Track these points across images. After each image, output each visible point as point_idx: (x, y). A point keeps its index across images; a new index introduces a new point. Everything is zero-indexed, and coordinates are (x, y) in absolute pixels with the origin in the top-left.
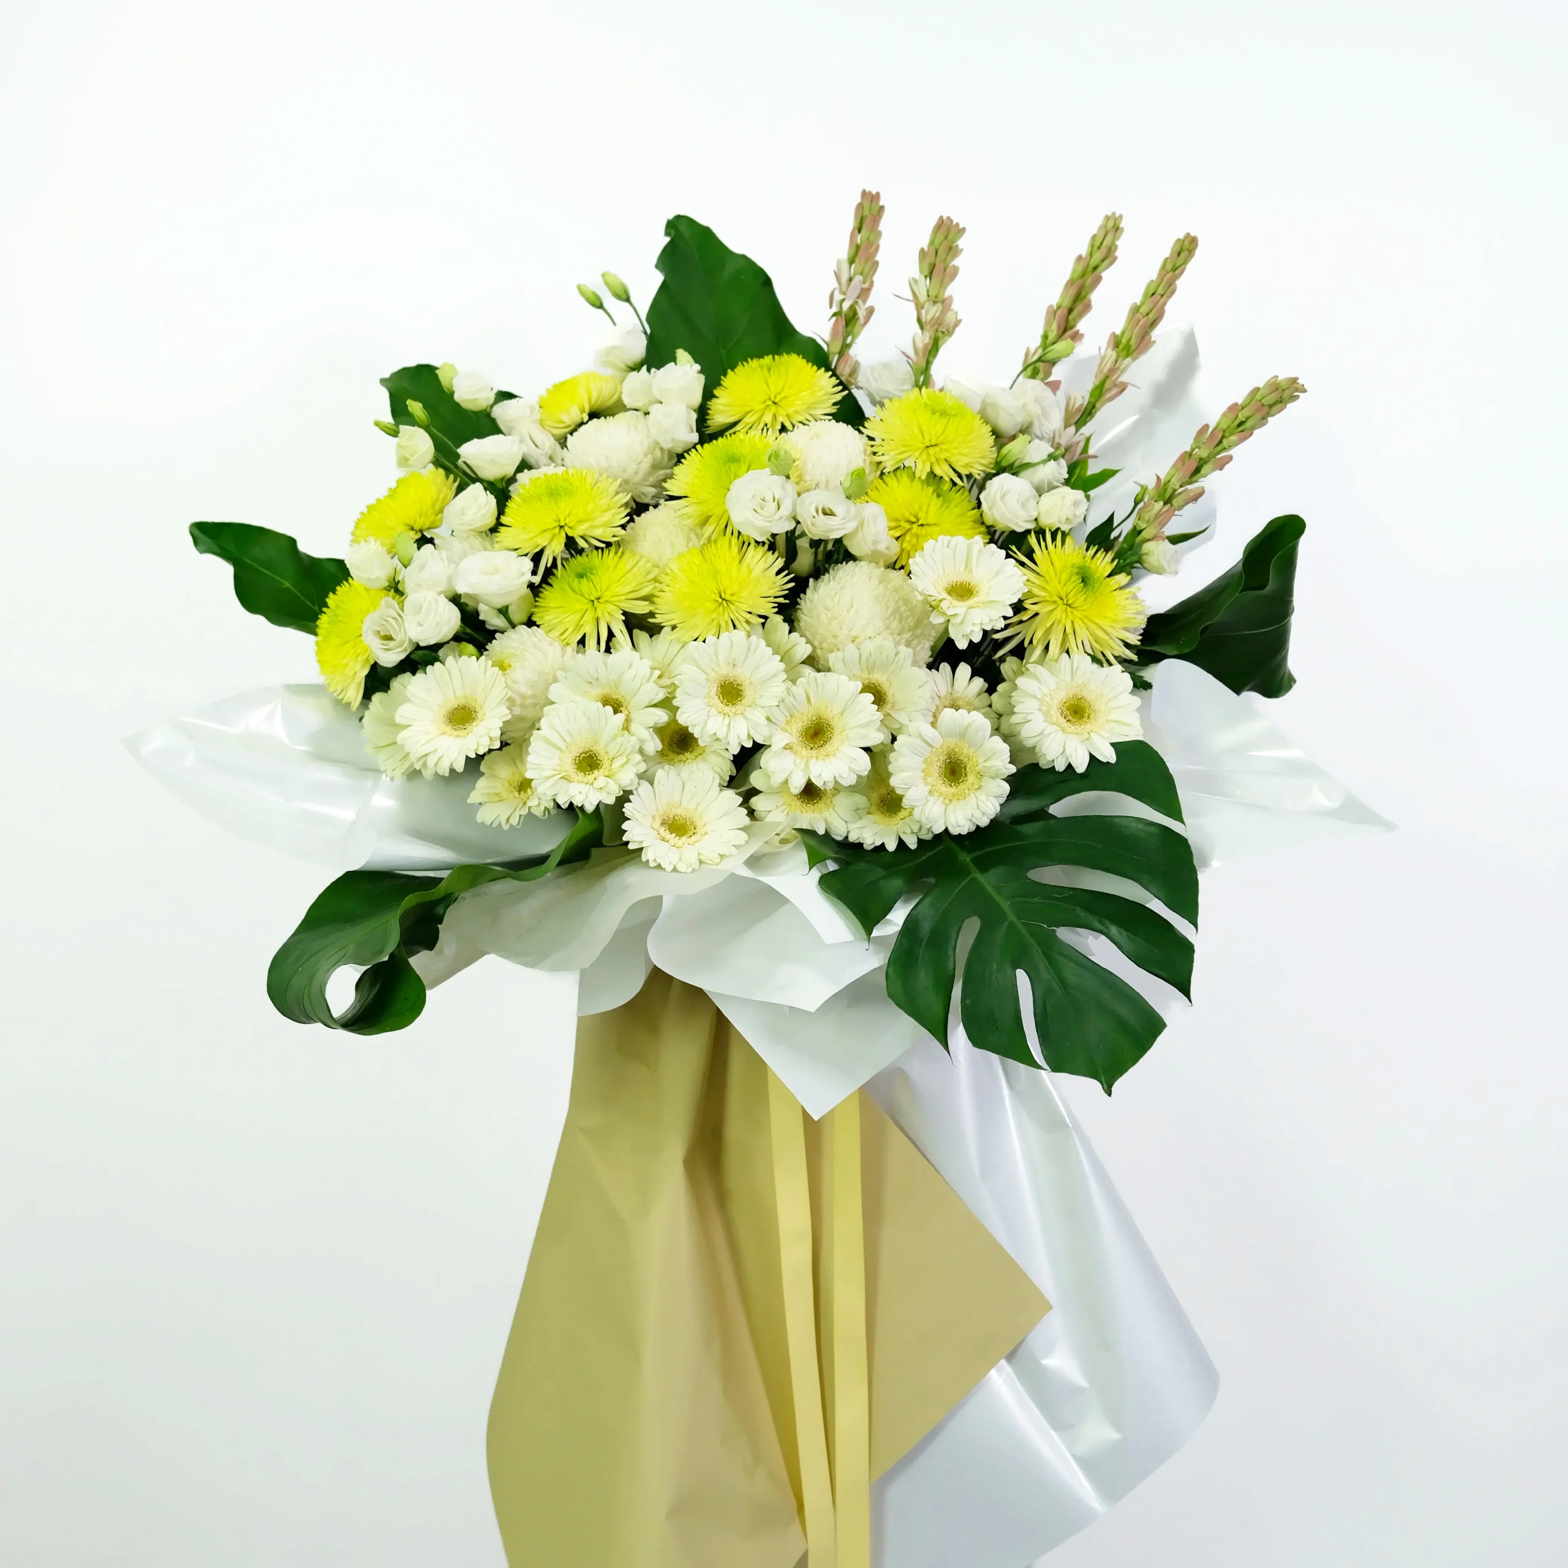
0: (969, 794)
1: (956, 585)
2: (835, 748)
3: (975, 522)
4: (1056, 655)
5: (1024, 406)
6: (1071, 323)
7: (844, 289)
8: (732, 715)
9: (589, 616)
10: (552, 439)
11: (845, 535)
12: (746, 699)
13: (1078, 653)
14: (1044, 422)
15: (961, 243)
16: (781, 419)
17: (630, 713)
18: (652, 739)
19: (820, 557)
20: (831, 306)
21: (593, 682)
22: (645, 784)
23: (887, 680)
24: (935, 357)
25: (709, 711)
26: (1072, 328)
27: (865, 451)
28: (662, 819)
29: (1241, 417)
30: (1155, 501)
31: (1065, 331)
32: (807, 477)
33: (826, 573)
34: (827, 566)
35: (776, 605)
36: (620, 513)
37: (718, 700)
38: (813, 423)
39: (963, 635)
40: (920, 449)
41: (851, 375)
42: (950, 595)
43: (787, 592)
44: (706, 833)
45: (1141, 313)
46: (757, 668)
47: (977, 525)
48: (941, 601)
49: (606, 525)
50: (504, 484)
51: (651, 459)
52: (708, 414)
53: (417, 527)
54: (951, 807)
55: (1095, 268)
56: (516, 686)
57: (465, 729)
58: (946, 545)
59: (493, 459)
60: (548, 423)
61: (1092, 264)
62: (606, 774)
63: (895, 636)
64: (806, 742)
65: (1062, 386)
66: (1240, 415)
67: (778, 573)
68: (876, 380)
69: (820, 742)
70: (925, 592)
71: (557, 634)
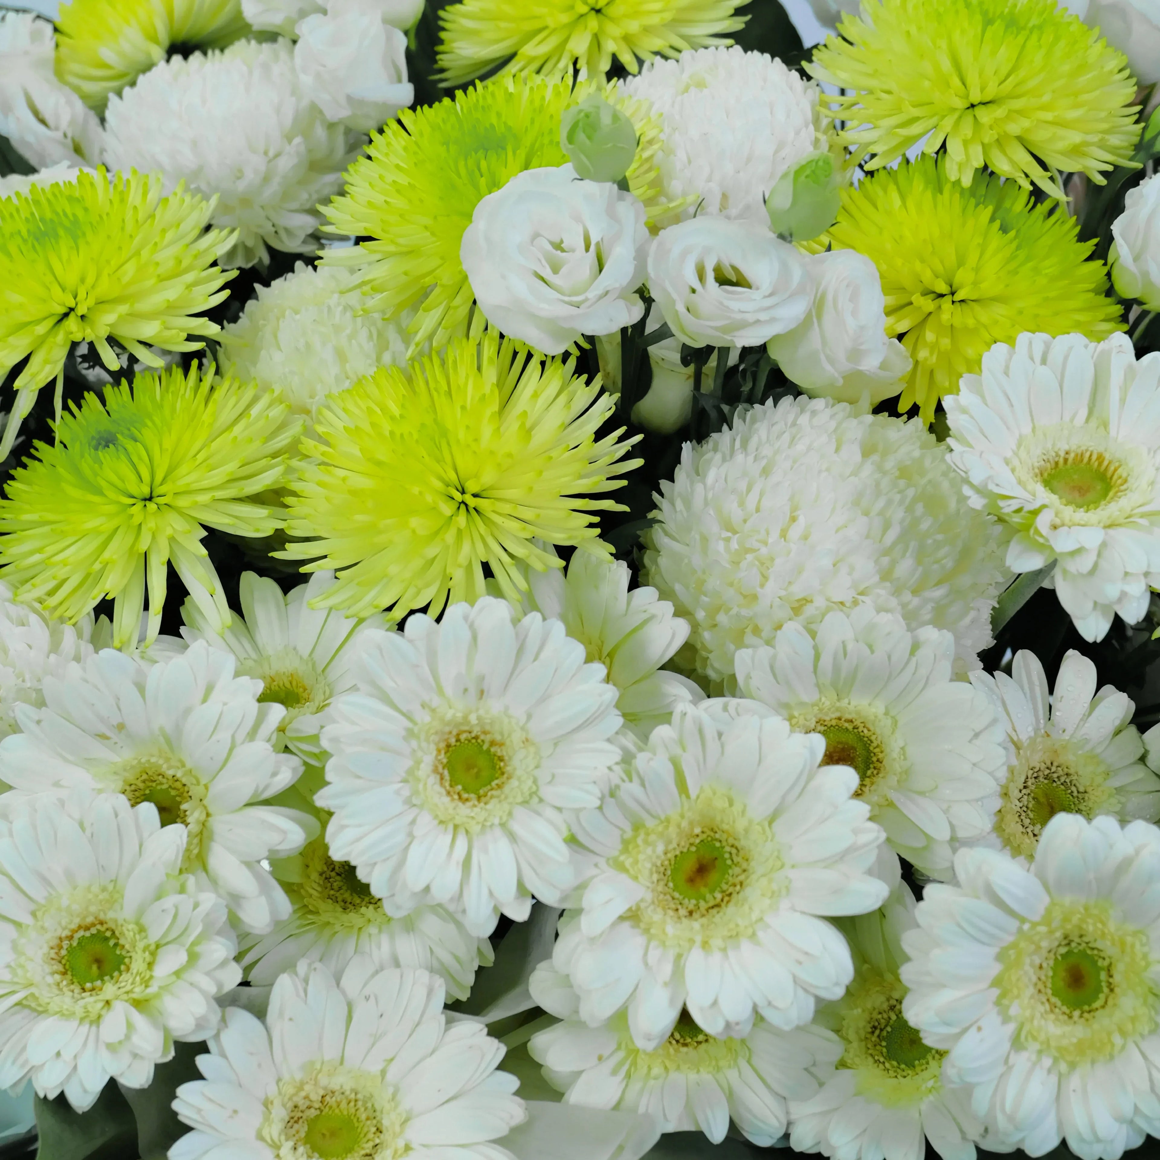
0: (1123, 1047)
1: (1066, 460)
2: (754, 916)
3: (1096, 292)
8: (475, 828)
11: (776, 338)
12: (514, 783)
16: (610, 46)
17: (208, 815)
18: (264, 890)
19: (709, 384)
21: (109, 734)
23: (886, 714)
25: (413, 822)
28: (290, 1105)
32: (676, 186)
33: (725, 427)
34: (725, 408)
35: (596, 519)
36: (210, 279)
37: (438, 788)
38: (687, 55)
39: (1095, 603)
40: (955, 110)
42: (1053, 491)
43: (624, 483)
44: (408, 1148)
46: (544, 699)
47: (1102, 299)
48: (1035, 513)
49: (170, 309)
51: (302, 149)
52: (441, 42)
54: (1075, 1081)
58: (1038, 358)
60: (75, 67)
62: (138, 992)
63: (907, 596)
64: (676, 895)
67: (600, 434)
69: (712, 891)
70: (991, 487)
71: (40, 591)
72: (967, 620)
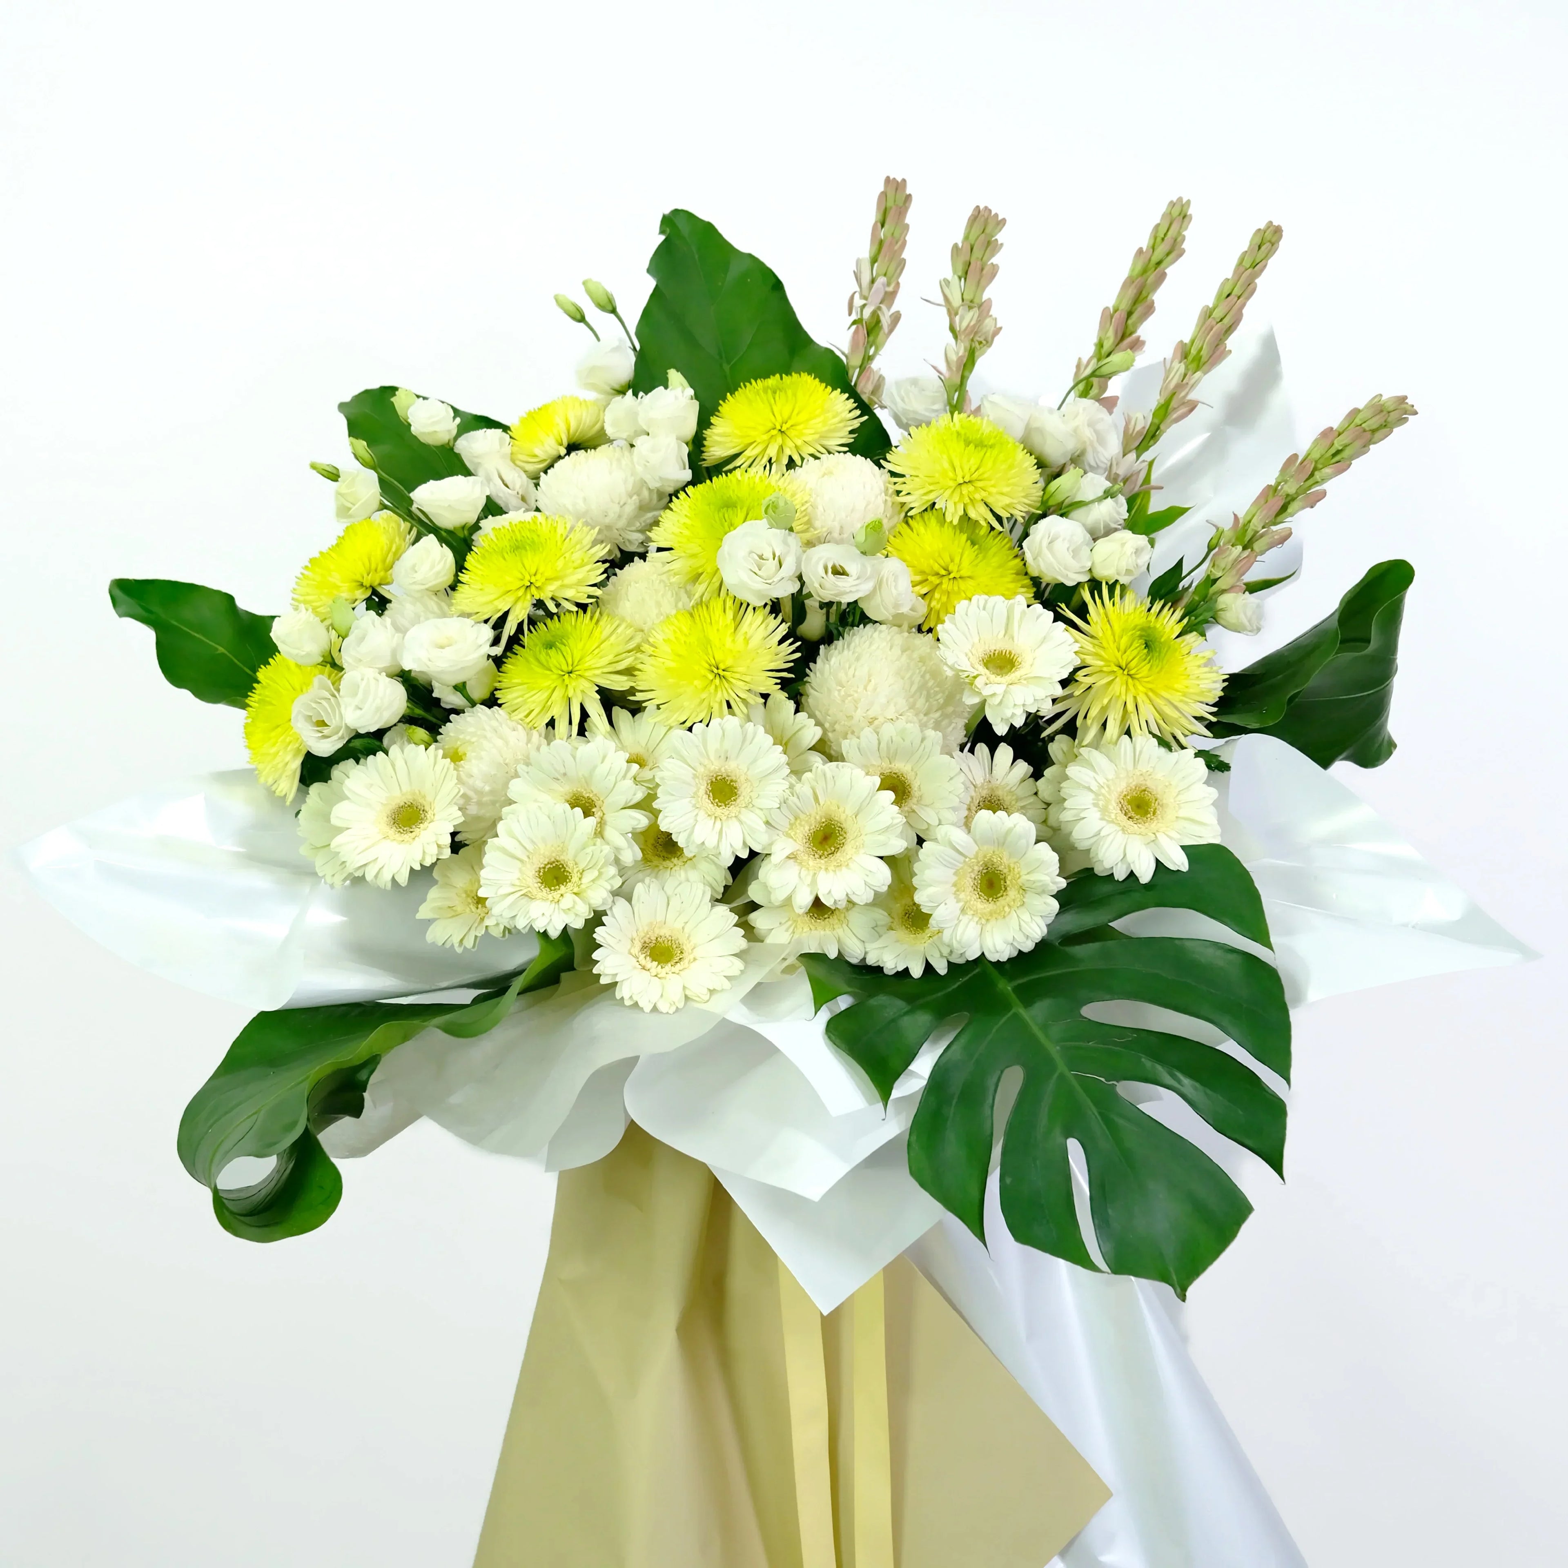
0: (1009, 912)
1: (994, 654)
2: (848, 857)
3: (1017, 574)
4: (1115, 737)
5: (1075, 430)
6: (1130, 328)
7: (865, 293)
8: (724, 818)
9: (558, 695)
11: (860, 598)
12: (741, 798)
13: (1141, 735)
14: (1100, 449)
15: (1000, 237)
16: (788, 452)
17: (604, 814)
18: (630, 846)
19: (833, 618)
20: (850, 314)
21: (559, 778)
22: (621, 902)
23: (912, 770)
24: (971, 371)
25: (697, 815)
26: (1131, 334)
27: (887, 489)
28: (642, 941)
29: (1337, 446)
30: (1233, 546)
31: (1123, 338)
32: (817, 524)
33: (841, 638)
34: (841, 629)
35: (779, 681)
36: (599, 568)
37: (707, 800)
38: (825, 457)
39: (1002, 719)
40: (950, 487)
41: (873, 392)
42: (987, 669)
43: (792, 664)
44: (695, 959)
45: (1214, 318)
46: (755, 761)
47: (1020, 577)
48: (975, 677)
49: (579, 583)
50: (466, 532)
51: (637, 500)
52: (704, 446)
53: (367, 583)
54: (988, 927)
55: (1159, 263)
56: (471, 781)
57: (411, 832)
58: (981, 607)
59: (449, 506)
60: (521, 457)
61: (1155, 258)
62: (576, 890)
63: (921, 716)
64: (814, 849)
65: (1119, 402)
66: (1336, 442)
67: (781, 642)
68: (903, 400)
69: (830, 847)
70: (956, 666)
71: (522, 716)
72: (950, 729)
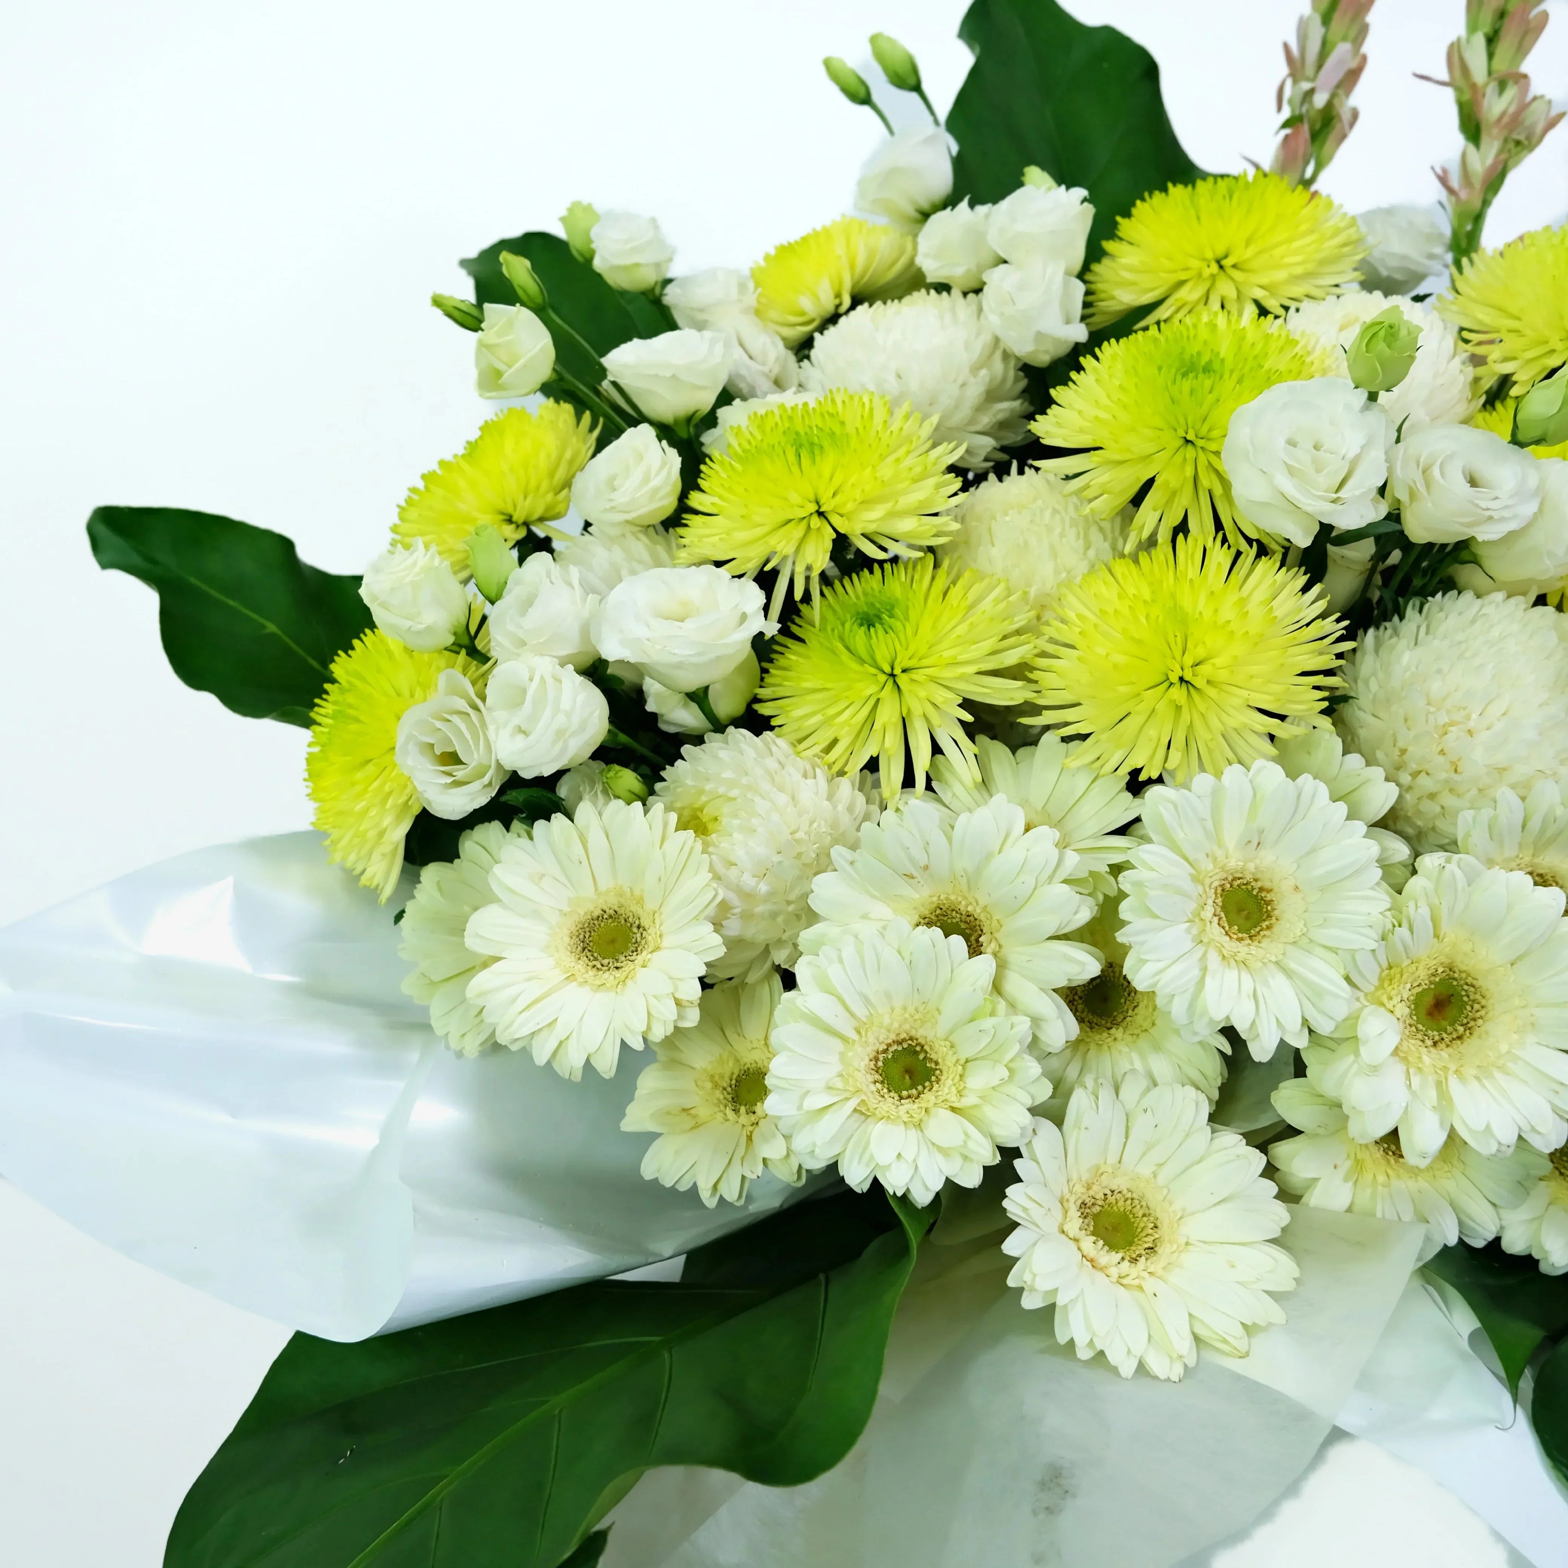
7: (1310, 72)
9: (888, 715)
10: (780, 345)
12: (1286, 925)
17: (1001, 947)
20: (1279, 108)
21: (915, 874)
22: (1047, 1127)
25: (1204, 957)
34: (1401, 600)
35: (1325, 694)
36: (946, 484)
37: (1219, 928)
43: (1342, 662)
44: (1186, 1244)
46: (1313, 851)
49: (916, 510)
50: (692, 430)
51: (987, 379)
52: (1102, 286)
53: (519, 517)
56: (733, 873)
57: (617, 968)
59: (674, 376)
60: (772, 314)
62: (956, 1102)
64: (1420, 1027)
69: (1452, 1024)
71: (817, 749)
